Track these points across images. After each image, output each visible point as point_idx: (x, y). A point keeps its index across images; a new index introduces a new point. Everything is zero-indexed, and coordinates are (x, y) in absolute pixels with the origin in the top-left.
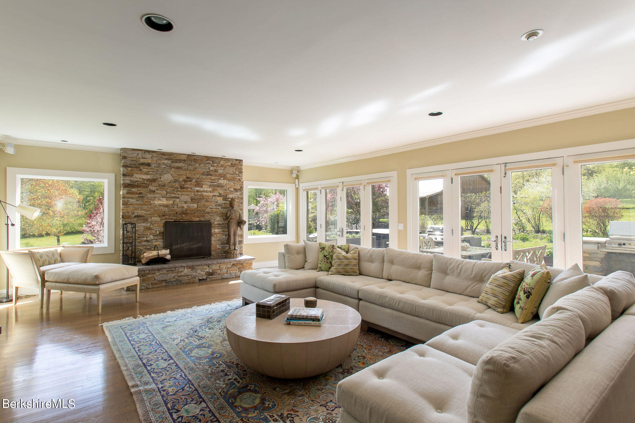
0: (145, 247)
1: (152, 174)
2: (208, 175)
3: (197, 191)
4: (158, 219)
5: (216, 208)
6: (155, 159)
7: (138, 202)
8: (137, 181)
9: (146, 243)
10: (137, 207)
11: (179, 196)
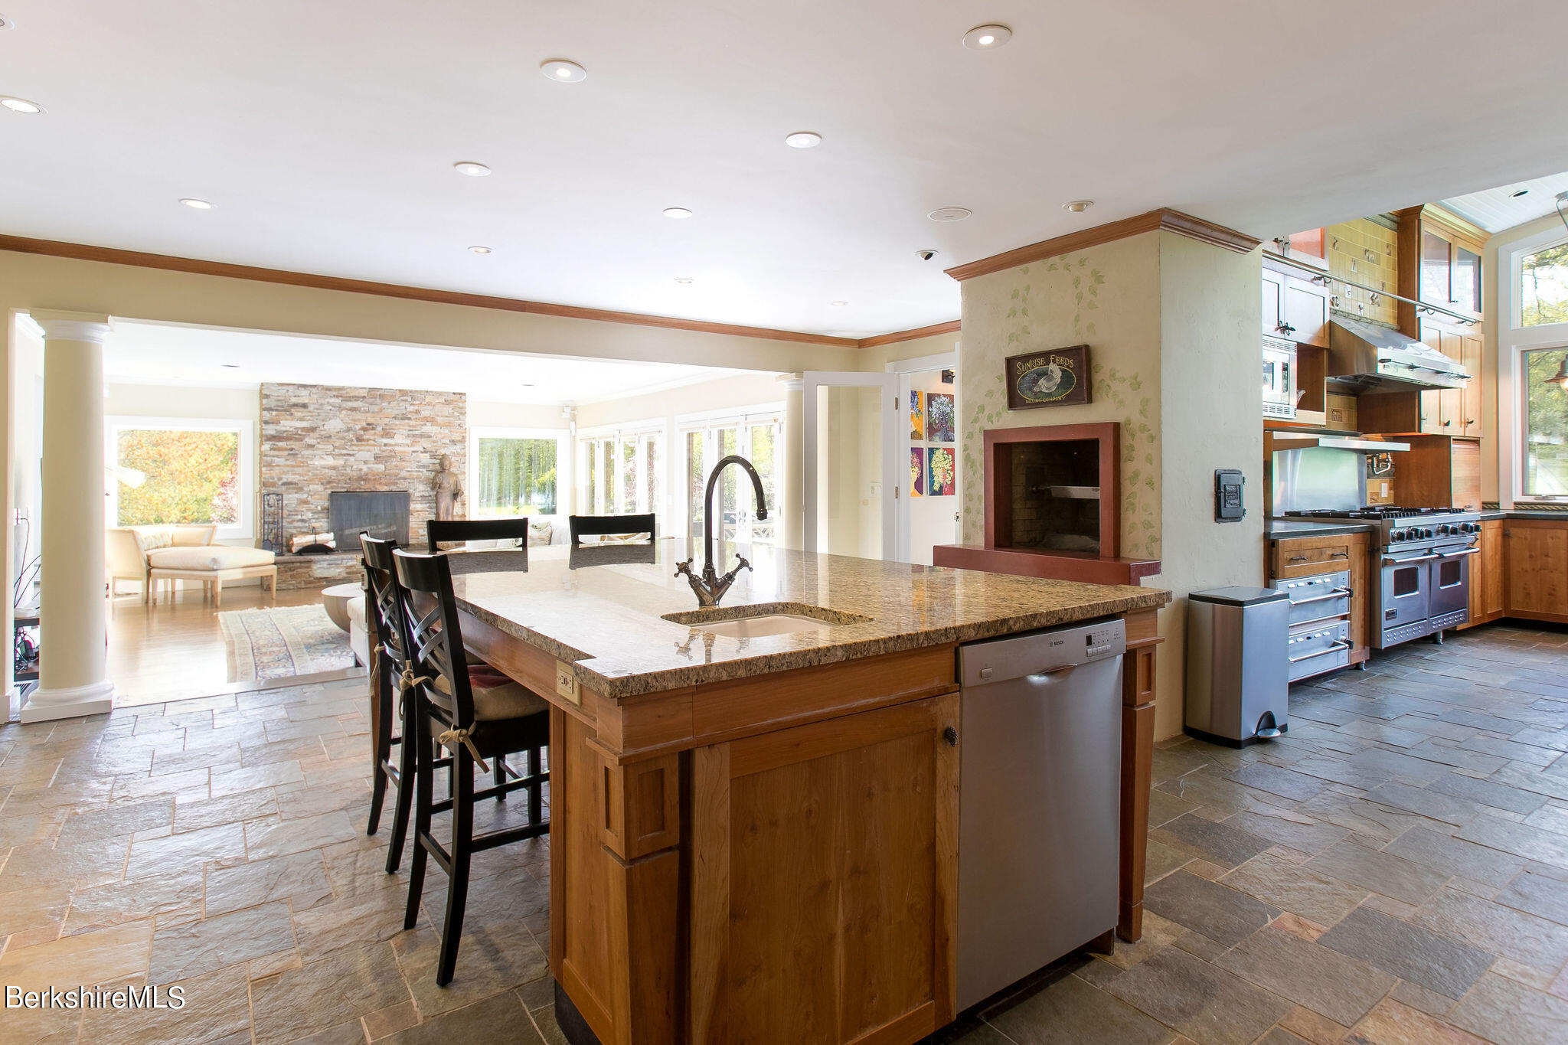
0: (299, 529)
1: (309, 420)
2: (403, 419)
3: (385, 445)
4: (320, 488)
5: (417, 471)
6: (315, 396)
7: (288, 463)
8: (286, 431)
9: (300, 524)
10: (286, 469)
11: (353, 452)
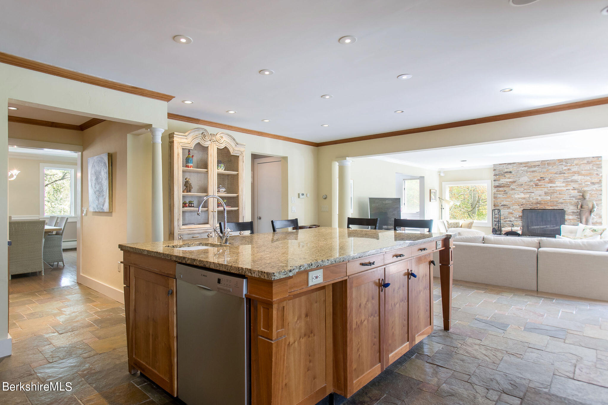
0: (509, 225)
1: (512, 178)
2: (560, 174)
3: (551, 187)
4: (518, 207)
5: (569, 199)
6: (515, 168)
7: (504, 197)
8: (503, 184)
9: (509, 222)
10: (503, 199)
11: (534, 191)
